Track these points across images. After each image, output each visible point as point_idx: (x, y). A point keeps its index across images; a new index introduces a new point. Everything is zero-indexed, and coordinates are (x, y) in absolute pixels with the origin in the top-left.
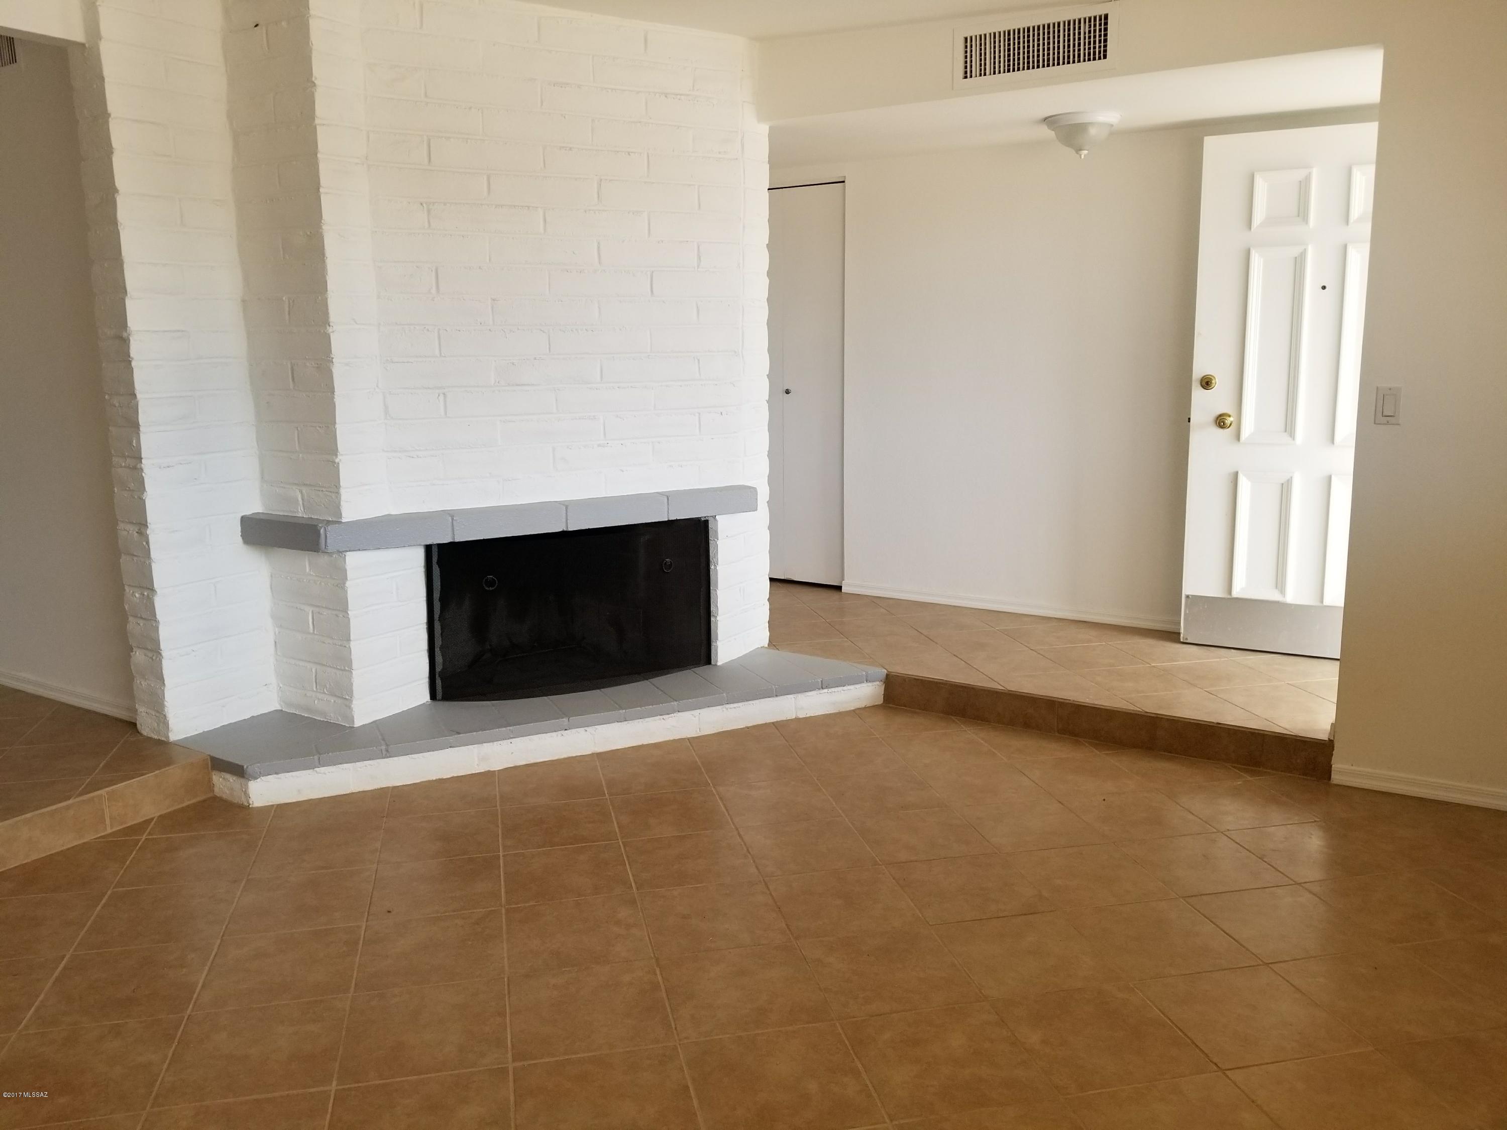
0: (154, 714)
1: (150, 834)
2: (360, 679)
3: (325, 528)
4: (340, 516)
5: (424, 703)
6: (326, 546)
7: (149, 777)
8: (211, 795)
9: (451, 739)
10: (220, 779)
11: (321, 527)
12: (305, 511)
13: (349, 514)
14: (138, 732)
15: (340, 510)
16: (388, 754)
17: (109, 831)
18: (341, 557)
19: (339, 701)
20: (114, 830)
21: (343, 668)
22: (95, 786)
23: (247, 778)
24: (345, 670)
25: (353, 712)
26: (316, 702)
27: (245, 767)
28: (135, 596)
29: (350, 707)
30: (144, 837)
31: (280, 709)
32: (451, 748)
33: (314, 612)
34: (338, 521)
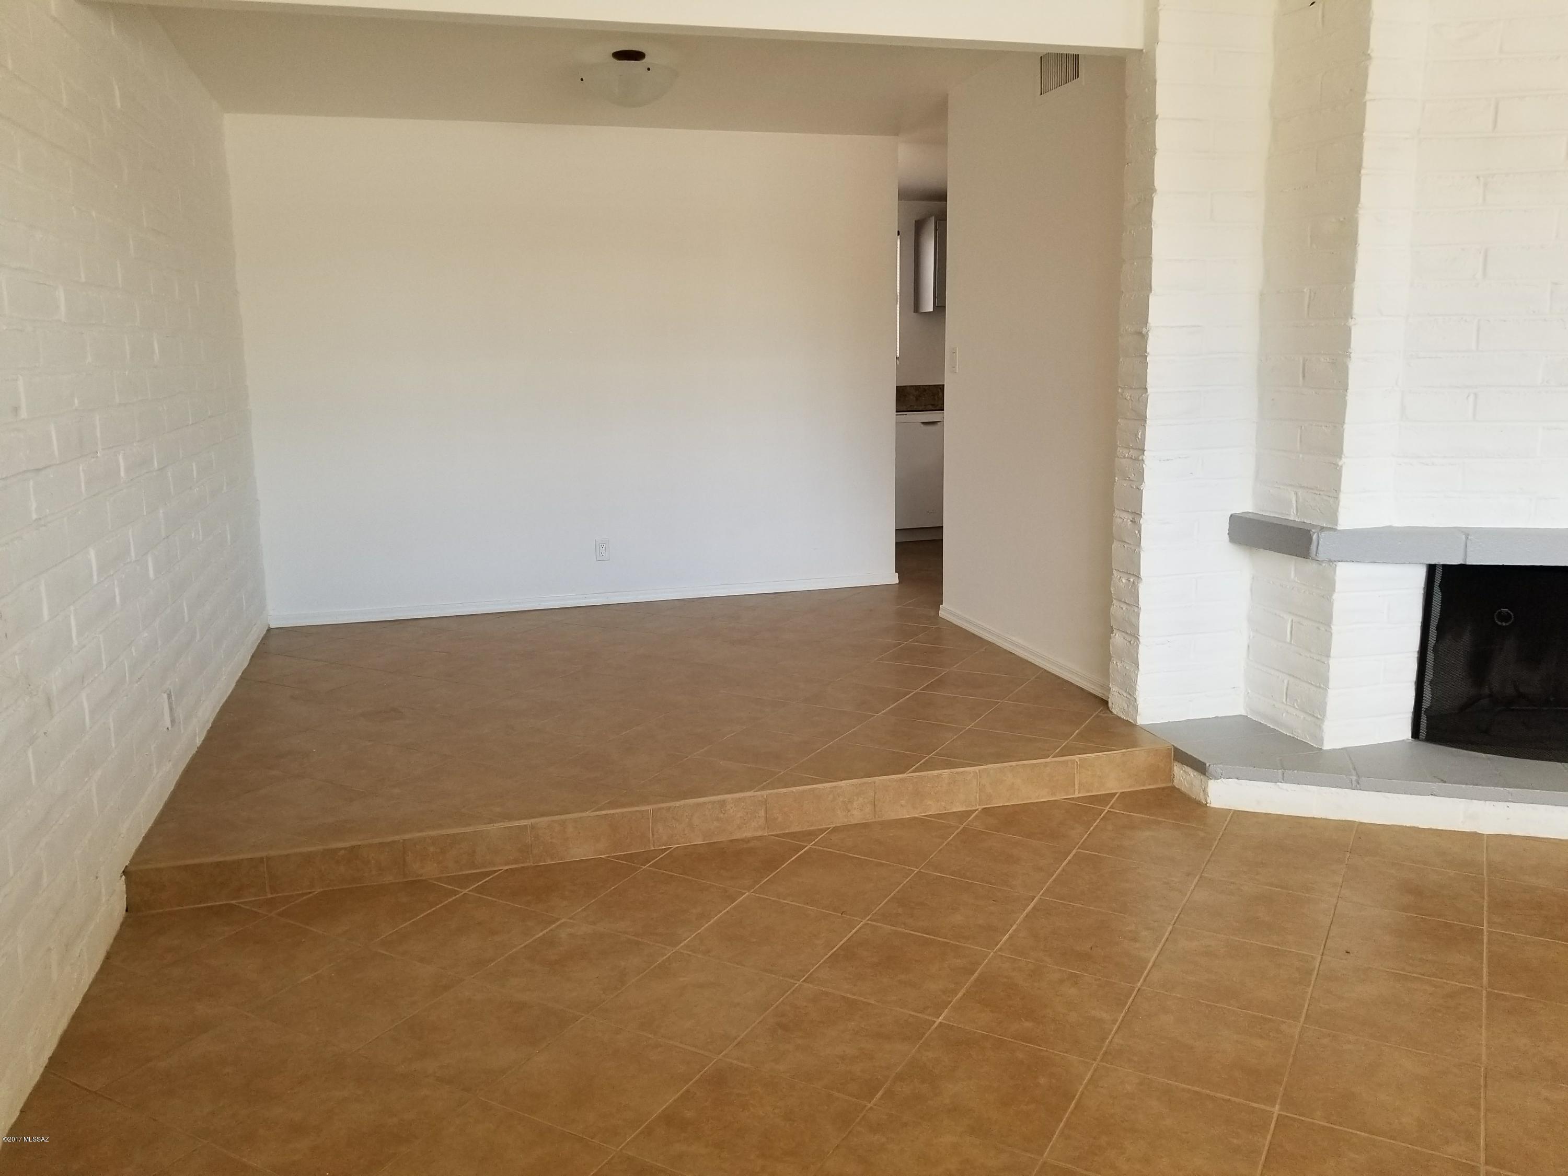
0: (1125, 696)
1: (1112, 807)
2: (1335, 700)
3: (1318, 534)
4: (1336, 523)
5: (1403, 740)
6: (1316, 554)
7: (1117, 754)
8: (1170, 785)
9: (1435, 786)
10: (1181, 772)
11: (1314, 533)
12: (1298, 514)
13: (1345, 522)
14: (1109, 710)
15: (1337, 517)
16: (1357, 786)
17: (1077, 795)
18: (1331, 566)
19: (1309, 719)
20: (1080, 795)
21: (1318, 685)
22: (1069, 751)
23: (1208, 777)
24: (1320, 687)
25: (1323, 734)
26: (1284, 715)
27: (1207, 765)
28: (1122, 580)
29: (1320, 728)
30: (1107, 809)
31: (1246, 715)
32: (1433, 796)
33: (1294, 621)
34: (1332, 528)
